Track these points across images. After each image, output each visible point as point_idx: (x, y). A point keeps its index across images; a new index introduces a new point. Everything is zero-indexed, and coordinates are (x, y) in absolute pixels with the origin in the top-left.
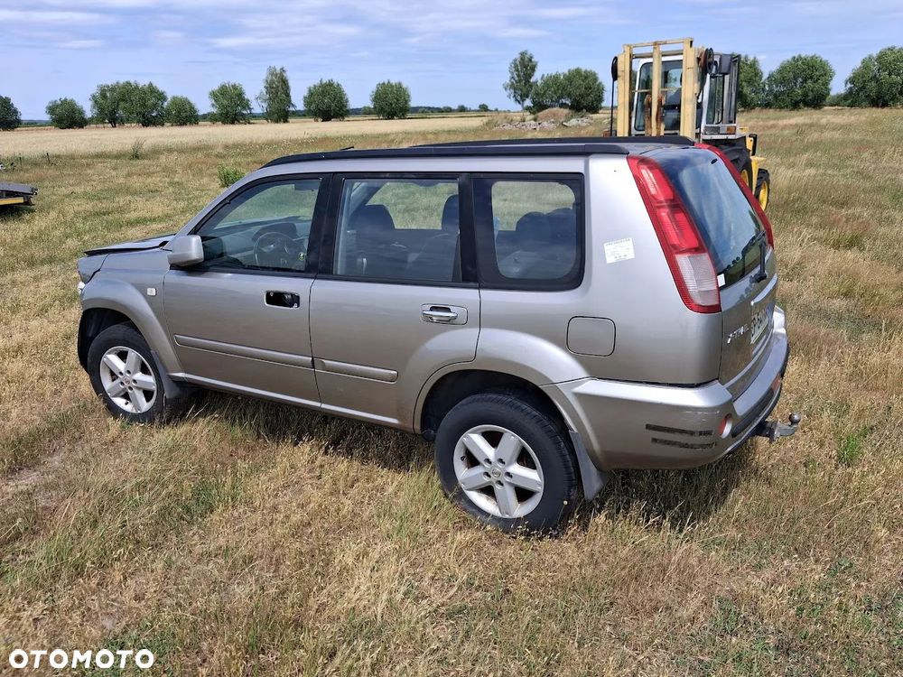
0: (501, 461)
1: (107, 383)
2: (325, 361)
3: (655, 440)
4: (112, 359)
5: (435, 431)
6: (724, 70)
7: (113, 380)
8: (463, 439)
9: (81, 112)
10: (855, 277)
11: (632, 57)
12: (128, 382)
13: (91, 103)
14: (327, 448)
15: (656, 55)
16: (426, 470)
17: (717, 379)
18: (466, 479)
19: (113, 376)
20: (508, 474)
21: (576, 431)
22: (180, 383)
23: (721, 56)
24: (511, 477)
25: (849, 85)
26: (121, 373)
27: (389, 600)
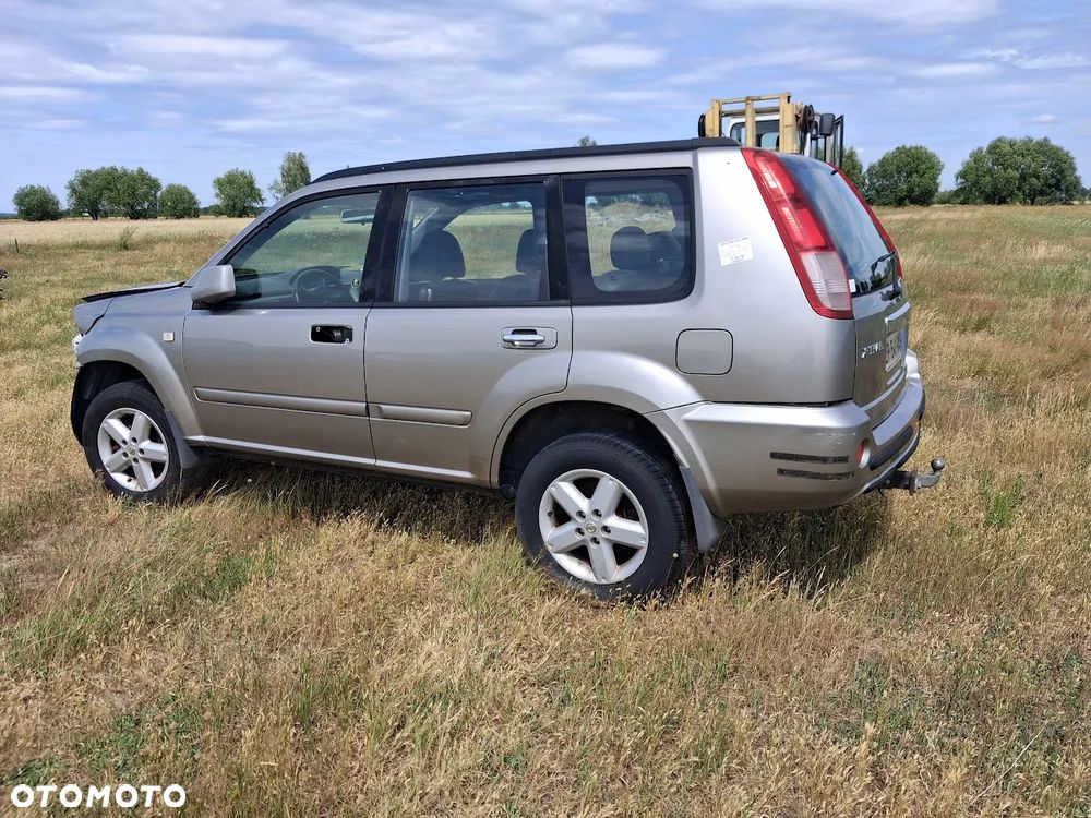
0: (596, 513)
1: (106, 455)
2: (382, 406)
3: (781, 472)
4: (113, 424)
5: (516, 488)
6: (826, 132)
7: (114, 452)
8: (551, 489)
9: (56, 203)
10: (986, 356)
11: (722, 115)
12: (133, 452)
13: (68, 191)
14: (381, 521)
15: (749, 112)
16: (503, 536)
17: (851, 399)
18: (553, 539)
19: (114, 446)
20: (605, 529)
21: (687, 466)
22: (198, 448)
23: (822, 116)
24: (609, 532)
25: (960, 180)
26: (125, 442)
27: (468, 667)
